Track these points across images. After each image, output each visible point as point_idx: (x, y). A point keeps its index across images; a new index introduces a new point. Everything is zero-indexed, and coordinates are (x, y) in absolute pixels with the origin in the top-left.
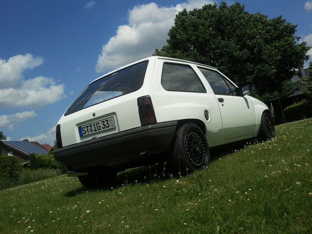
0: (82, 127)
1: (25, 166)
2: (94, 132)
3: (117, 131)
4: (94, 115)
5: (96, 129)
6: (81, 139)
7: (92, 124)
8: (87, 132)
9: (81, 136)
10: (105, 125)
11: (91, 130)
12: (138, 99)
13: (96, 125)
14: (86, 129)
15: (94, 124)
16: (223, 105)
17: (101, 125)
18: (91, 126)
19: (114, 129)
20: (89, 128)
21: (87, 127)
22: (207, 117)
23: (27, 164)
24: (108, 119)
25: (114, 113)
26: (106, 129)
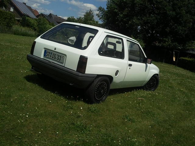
0: (47, 51)
1: (18, 21)
2: (51, 58)
3: (63, 65)
4: (55, 49)
5: (53, 57)
6: (44, 57)
7: (52, 53)
8: (48, 56)
9: (45, 55)
10: (58, 58)
11: (51, 56)
12: (81, 56)
13: (54, 55)
14: (48, 54)
15: (53, 54)
16: (130, 68)
17: (57, 56)
18: (51, 54)
19: (62, 63)
20: (50, 54)
21: (49, 53)
22: (116, 74)
23: (20, 20)
24: (61, 56)
25: (66, 55)
26: (58, 60)
